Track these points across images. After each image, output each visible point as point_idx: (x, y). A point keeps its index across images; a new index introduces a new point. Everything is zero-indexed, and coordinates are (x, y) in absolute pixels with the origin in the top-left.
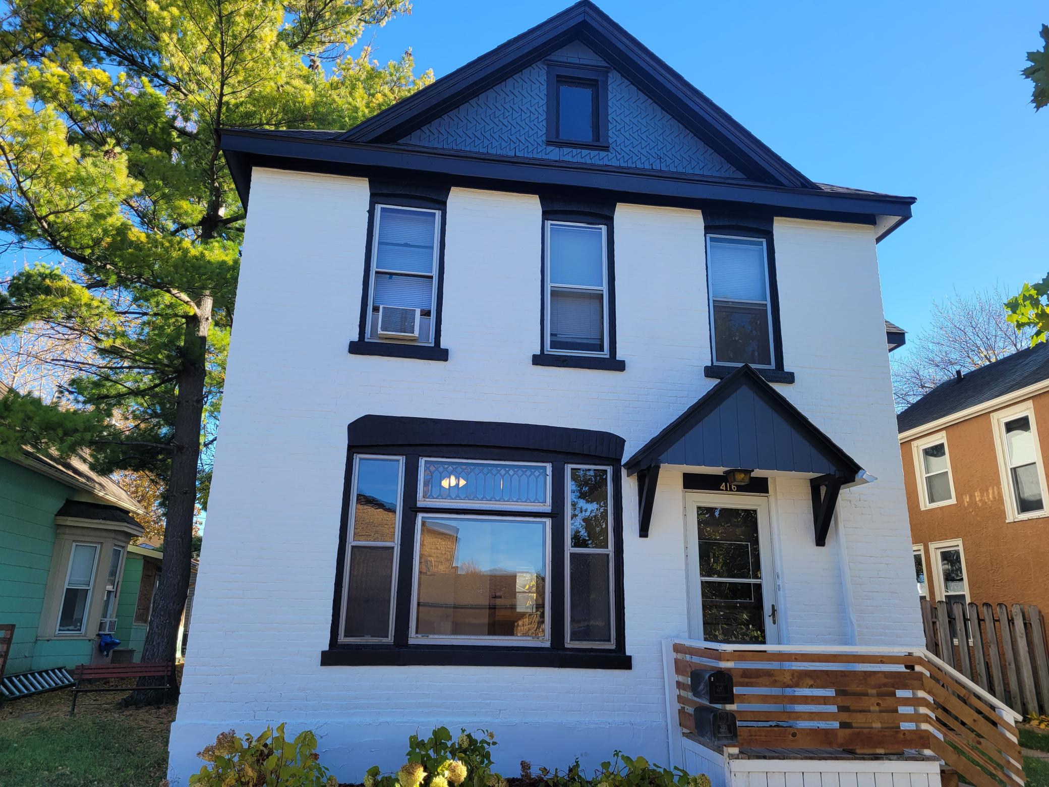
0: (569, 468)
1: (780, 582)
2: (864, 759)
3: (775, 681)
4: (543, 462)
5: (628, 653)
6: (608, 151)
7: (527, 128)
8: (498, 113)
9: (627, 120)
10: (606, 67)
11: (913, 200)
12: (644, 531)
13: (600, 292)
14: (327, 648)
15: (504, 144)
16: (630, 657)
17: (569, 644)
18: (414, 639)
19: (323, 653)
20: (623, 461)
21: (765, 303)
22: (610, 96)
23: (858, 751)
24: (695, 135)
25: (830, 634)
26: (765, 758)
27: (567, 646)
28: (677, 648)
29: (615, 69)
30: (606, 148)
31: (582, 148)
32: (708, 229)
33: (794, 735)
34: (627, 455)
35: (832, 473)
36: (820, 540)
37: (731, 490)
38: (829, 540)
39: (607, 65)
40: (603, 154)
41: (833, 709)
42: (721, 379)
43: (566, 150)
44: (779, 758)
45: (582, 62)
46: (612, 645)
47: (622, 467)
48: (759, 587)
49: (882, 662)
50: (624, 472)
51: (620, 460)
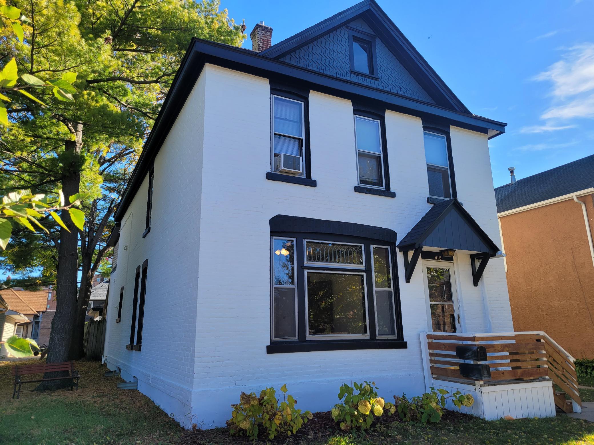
0: (372, 246)
1: (460, 304)
2: (528, 382)
3: (495, 349)
4: (360, 243)
5: (405, 340)
6: (378, 81)
7: (341, 63)
8: (327, 52)
9: (385, 65)
10: (374, 35)
11: (505, 125)
12: (408, 280)
13: (380, 156)
14: (269, 344)
15: (331, 70)
16: (406, 342)
17: (378, 337)
18: (309, 337)
19: (267, 347)
20: (397, 244)
21: (447, 167)
22: (377, 51)
23: (525, 379)
24: (414, 79)
25: (481, 327)
26: (494, 385)
27: (377, 338)
28: (429, 337)
29: (379, 37)
30: (377, 79)
31: (367, 78)
32: (425, 128)
33: (503, 373)
34: (399, 240)
35: (488, 252)
36: (475, 284)
37: (439, 259)
38: (479, 283)
39: (374, 34)
40: (376, 82)
41: (508, 361)
42: (434, 204)
43: (360, 77)
44: (499, 385)
45: (364, 30)
46: (395, 337)
47: (397, 248)
48: (452, 306)
49: (502, 339)
50: (397, 250)
51: (395, 243)
